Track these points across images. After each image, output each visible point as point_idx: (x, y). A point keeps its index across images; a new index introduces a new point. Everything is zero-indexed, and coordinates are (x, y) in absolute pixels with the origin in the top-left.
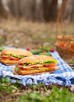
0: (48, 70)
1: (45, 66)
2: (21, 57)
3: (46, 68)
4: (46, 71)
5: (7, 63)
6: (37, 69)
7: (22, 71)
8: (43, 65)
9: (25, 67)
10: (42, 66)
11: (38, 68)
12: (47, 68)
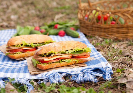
0: (77, 62)
1: (73, 57)
2: (36, 45)
3: (75, 60)
4: (75, 64)
5: (18, 58)
6: (63, 61)
7: (43, 65)
8: (71, 55)
9: (46, 59)
10: (69, 57)
11: (65, 60)
12: (77, 60)
